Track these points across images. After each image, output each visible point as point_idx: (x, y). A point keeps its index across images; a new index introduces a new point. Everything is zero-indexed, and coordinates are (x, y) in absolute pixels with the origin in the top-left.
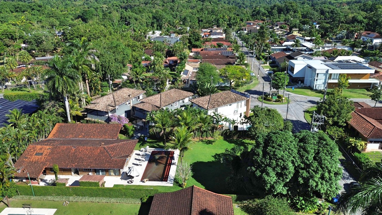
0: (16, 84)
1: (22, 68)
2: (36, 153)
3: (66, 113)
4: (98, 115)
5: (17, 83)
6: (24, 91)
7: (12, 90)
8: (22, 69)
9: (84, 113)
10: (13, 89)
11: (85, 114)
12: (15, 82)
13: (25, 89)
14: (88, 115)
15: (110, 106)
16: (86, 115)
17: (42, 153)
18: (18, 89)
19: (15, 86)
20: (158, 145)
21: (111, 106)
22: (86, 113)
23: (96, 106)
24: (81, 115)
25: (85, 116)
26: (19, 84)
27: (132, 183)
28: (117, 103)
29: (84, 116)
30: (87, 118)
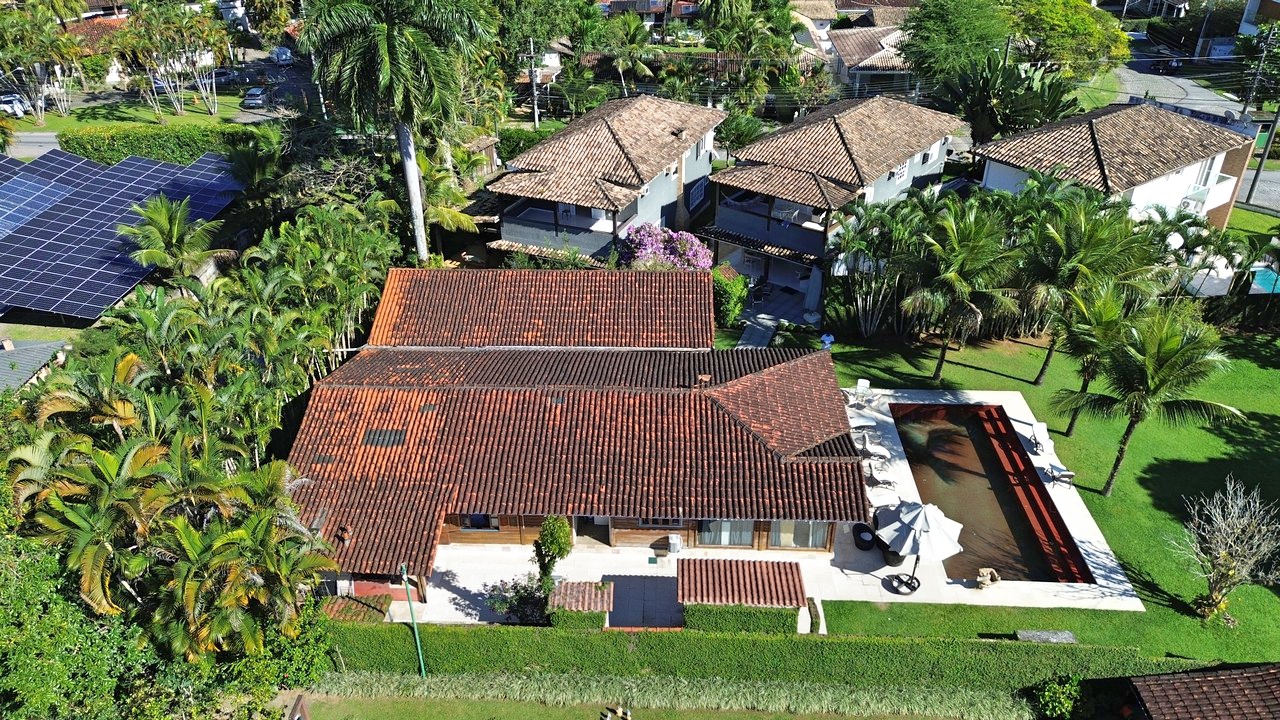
0: (87, 90)
1: (97, 21)
2: (368, 433)
3: (408, 217)
4: (557, 227)
5: (90, 88)
6: (133, 120)
7: (80, 118)
8: (99, 24)
9: (486, 218)
10: (79, 111)
11: (492, 225)
12: (80, 83)
13: (131, 112)
14: (506, 228)
15: (616, 183)
16: (498, 226)
17: (403, 433)
18: (104, 111)
19: (87, 101)
20: (888, 370)
21: (622, 185)
22: (496, 219)
23: (543, 183)
24: (472, 229)
25: (492, 233)
26: (96, 92)
27: (913, 589)
28: (642, 168)
29: (489, 233)
30: (500, 242)
